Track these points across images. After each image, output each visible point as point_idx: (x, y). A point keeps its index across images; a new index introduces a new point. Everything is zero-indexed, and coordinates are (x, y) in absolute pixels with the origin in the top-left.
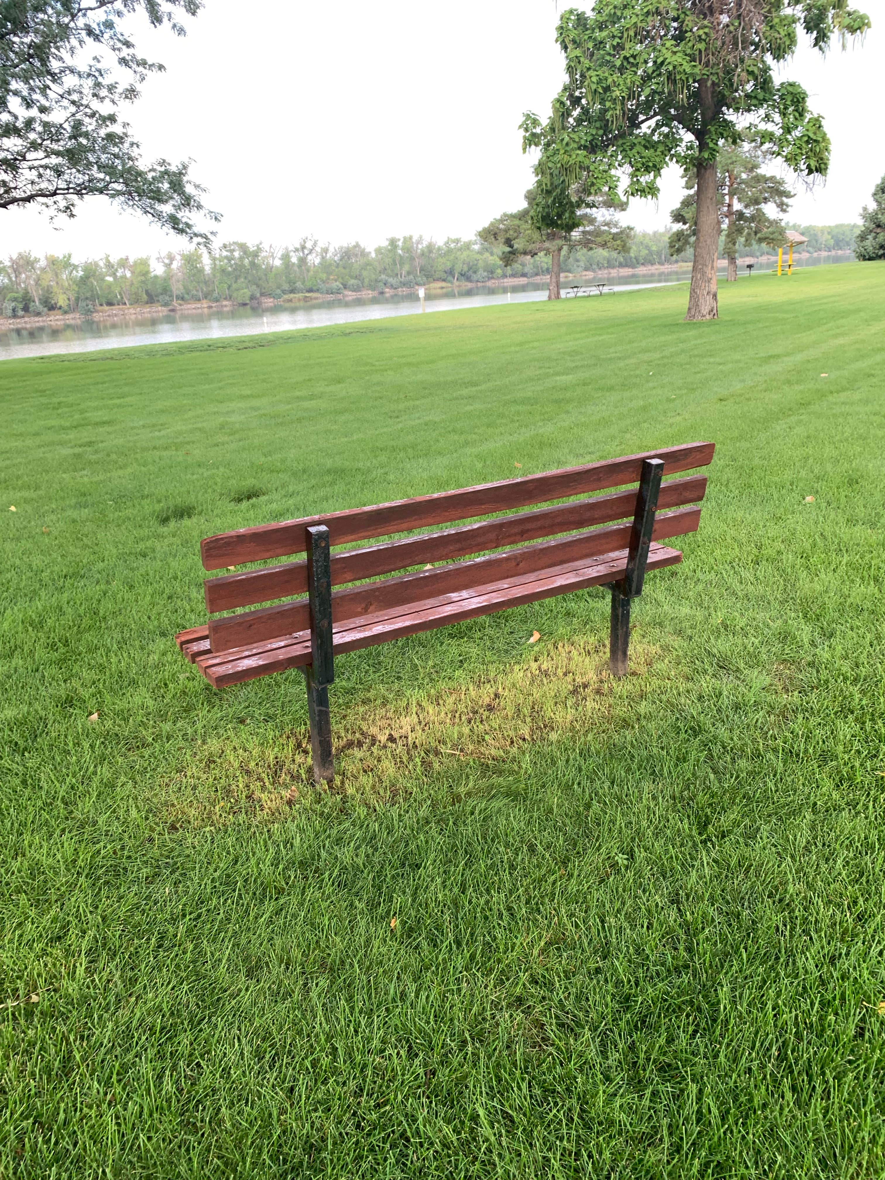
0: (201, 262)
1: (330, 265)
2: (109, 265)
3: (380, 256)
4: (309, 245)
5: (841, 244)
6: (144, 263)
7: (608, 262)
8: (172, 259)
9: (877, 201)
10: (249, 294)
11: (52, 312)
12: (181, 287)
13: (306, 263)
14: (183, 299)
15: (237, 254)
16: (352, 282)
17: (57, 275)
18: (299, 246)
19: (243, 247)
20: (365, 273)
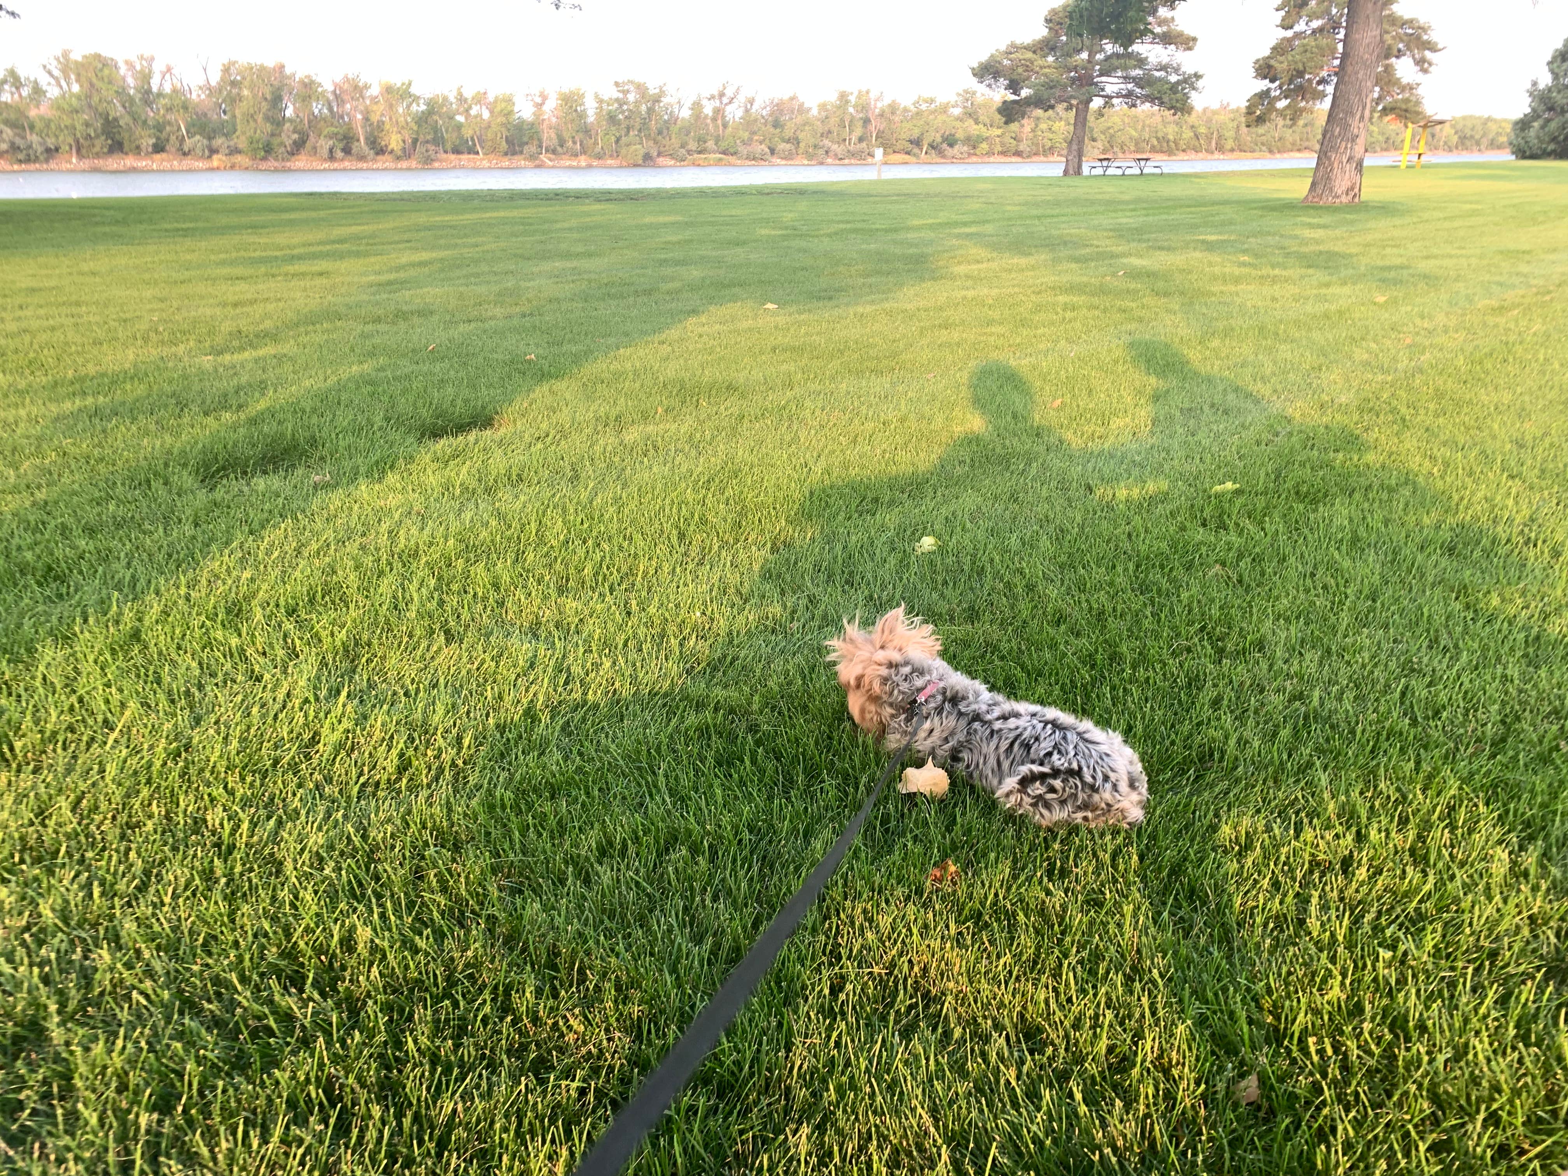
0: (583, 104)
1: (756, 120)
2: (461, 99)
3: (824, 114)
4: (729, 93)
5: (1468, 143)
6: (509, 101)
7: (1137, 144)
8: (544, 98)
9: (1552, 71)
10: (642, 152)
11: (379, 157)
12: (553, 135)
13: (724, 117)
14: (554, 152)
15: (631, 97)
16: (783, 146)
17: (391, 106)
18: (716, 93)
19: (641, 89)
20: (801, 136)
